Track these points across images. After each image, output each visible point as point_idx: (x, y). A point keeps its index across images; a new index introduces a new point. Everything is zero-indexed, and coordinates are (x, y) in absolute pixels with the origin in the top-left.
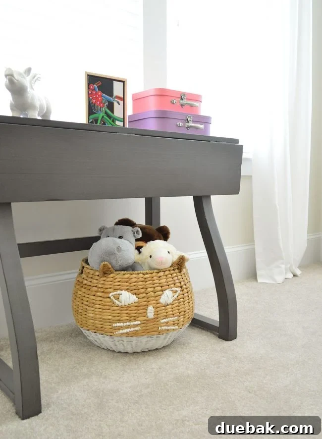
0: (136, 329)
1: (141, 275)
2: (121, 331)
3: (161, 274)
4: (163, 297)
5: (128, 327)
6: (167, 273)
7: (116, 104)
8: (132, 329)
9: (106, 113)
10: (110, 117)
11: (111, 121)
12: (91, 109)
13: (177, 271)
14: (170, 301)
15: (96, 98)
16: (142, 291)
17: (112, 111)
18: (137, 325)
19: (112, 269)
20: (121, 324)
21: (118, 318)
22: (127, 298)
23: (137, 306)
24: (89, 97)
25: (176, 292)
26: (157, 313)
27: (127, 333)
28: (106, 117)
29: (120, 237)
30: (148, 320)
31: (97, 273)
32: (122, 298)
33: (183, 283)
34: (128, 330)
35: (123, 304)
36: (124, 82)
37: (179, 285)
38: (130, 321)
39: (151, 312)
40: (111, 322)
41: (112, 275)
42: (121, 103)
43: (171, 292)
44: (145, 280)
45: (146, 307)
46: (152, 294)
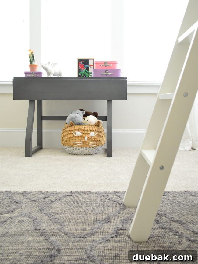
0: (81, 144)
1: (84, 126)
2: (76, 145)
3: (91, 126)
4: (91, 134)
5: (78, 144)
6: (93, 126)
7: (90, 68)
8: (80, 144)
9: (85, 71)
10: (87, 72)
11: (87, 74)
12: (79, 71)
13: (97, 126)
14: (93, 136)
15: (82, 67)
16: (83, 131)
17: (88, 70)
18: (81, 143)
19: (74, 124)
20: (76, 143)
21: (75, 140)
22: (78, 133)
23: (82, 136)
24: (79, 67)
25: (96, 133)
26: (88, 139)
27: (78, 146)
28: (85, 73)
29: (77, 114)
30: (85, 141)
31: (69, 126)
32: (76, 134)
33: (99, 131)
34: (78, 145)
35: (77, 136)
36: (93, 59)
37: (97, 131)
38: (79, 141)
39: (86, 139)
40: (73, 142)
41: (74, 126)
42: (92, 67)
43: (94, 133)
44: (85, 128)
45: (84, 137)
46: (87, 133)
